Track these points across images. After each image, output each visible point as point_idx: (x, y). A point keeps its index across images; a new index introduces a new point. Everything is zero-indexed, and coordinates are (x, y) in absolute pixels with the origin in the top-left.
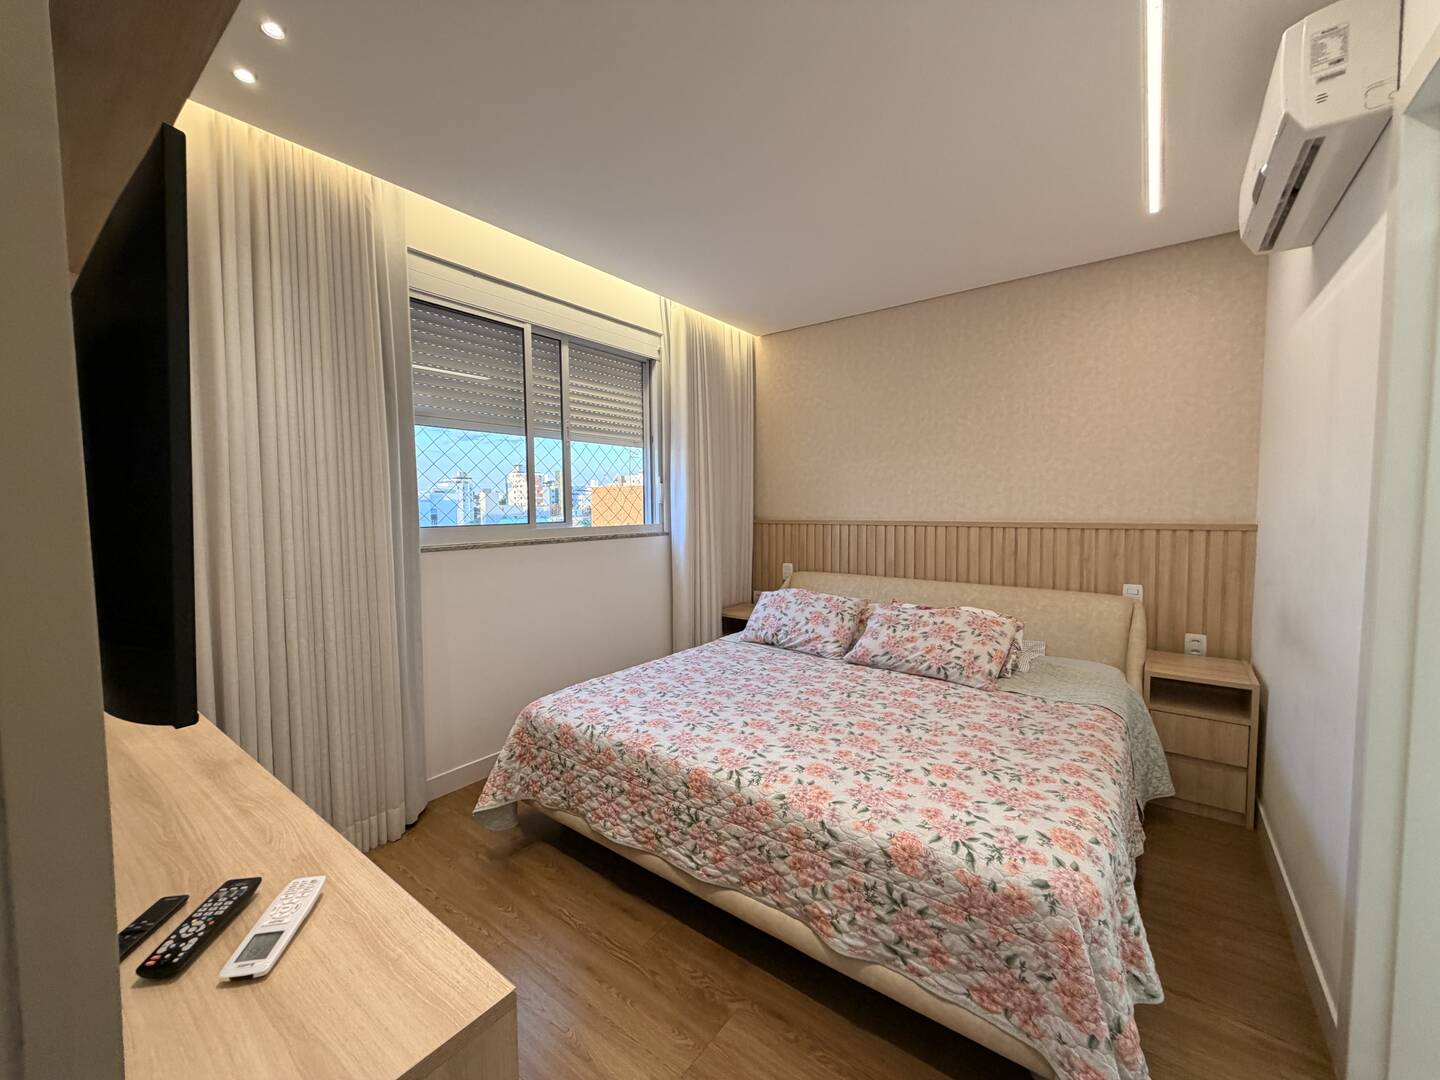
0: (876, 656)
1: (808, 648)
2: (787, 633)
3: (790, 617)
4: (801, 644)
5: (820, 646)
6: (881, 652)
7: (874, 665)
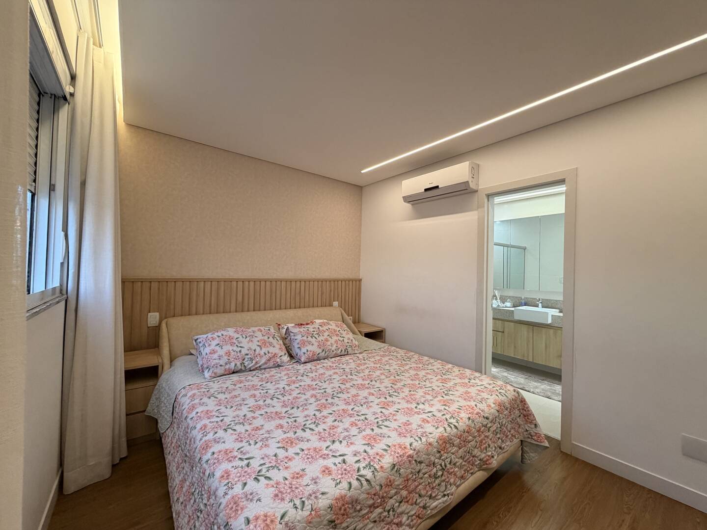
0: (319, 354)
1: (271, 364)
2: (251, 359)
3: (246, 348)
4: (266, 363)
5: (278, 360)
6: (320, 351)
7: (318, 359)
